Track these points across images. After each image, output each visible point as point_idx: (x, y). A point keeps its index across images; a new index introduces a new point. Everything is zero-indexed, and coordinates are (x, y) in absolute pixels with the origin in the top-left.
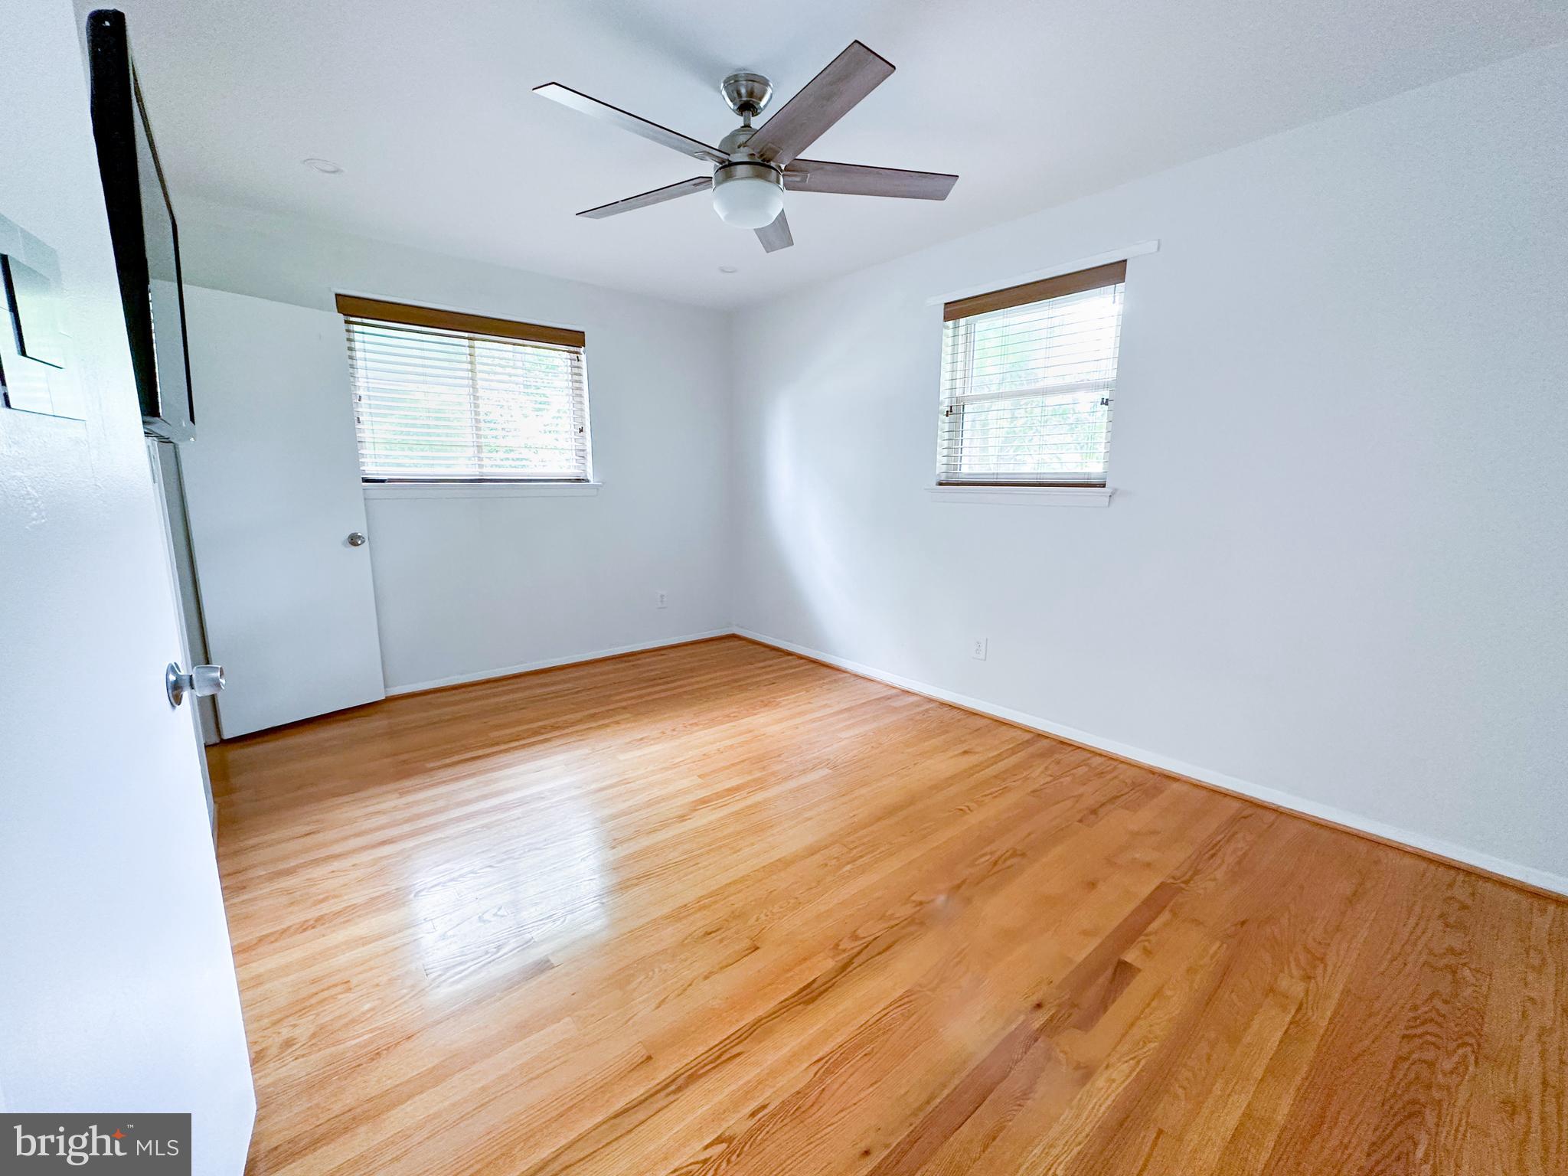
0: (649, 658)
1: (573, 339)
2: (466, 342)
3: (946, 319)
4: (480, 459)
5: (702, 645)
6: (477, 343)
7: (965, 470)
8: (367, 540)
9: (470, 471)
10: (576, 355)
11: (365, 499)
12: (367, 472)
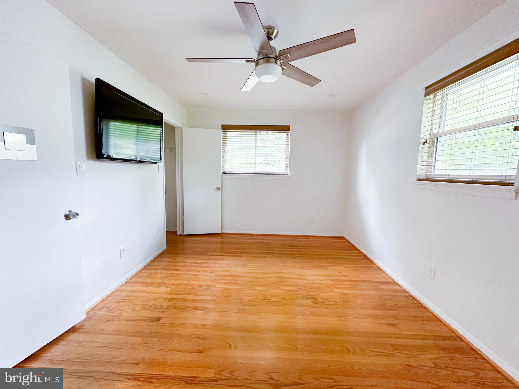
0: (304, 238)
1: (286, 128)
2: (254, 133)
3: (426, 95)
4: (255, 167)
5: (327, 238)
6: (257, 133)
7: (437, 172)
8: (221, 189)
9: (252, 171)
10: (287, 133)
11: (222, 178)
12: (226, 171)
